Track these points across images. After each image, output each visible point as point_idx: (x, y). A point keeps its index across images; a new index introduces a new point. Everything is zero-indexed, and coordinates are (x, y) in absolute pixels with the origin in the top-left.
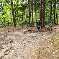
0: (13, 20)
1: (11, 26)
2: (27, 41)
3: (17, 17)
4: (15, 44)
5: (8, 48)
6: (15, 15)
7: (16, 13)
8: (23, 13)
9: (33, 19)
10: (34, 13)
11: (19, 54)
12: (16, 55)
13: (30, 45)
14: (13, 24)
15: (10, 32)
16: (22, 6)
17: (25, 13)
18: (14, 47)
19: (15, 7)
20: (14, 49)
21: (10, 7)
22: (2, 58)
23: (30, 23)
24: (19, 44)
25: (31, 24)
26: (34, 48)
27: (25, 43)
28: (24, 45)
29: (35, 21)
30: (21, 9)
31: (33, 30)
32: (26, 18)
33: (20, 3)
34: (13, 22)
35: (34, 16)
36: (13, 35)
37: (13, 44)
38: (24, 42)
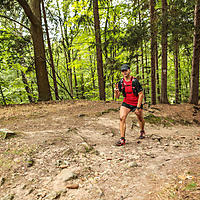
0: (96, 77)
1: (89, 98)
2: (142, 152)
3: (112, 69)
4: (100, 159)
5: (79, 168)
6: (104, 62)
7: (109, 55)
8: (131, 57)
9: (165, 77)
10: (170, 57)
11: (113, 193)
12: (103, 195)
13: (153, 167)
14: (97, 92)
15: (85, 118)
16: (128, 32)
17: (137, 56)
18: (98, 168)
19: (108, 38)
20: (96, 174)
21: (92, 38)
22: (58, 197)
23: (154, 92)
24: (114, 161)
25: (157, 95)
26: (166, 181)
27: (135, 157)
28: (131, 164)
29: (174, 85)
30: (125, 45)
31: (165, 115)
32: (140, 74)
33: (124, 22)
34: (97, 85)
35: (171, 66)
36: (96, 128)
37: (94, 157)
38: (130, 156)
